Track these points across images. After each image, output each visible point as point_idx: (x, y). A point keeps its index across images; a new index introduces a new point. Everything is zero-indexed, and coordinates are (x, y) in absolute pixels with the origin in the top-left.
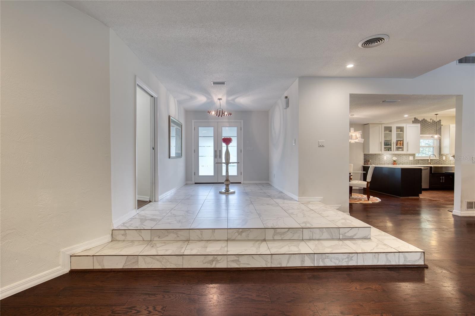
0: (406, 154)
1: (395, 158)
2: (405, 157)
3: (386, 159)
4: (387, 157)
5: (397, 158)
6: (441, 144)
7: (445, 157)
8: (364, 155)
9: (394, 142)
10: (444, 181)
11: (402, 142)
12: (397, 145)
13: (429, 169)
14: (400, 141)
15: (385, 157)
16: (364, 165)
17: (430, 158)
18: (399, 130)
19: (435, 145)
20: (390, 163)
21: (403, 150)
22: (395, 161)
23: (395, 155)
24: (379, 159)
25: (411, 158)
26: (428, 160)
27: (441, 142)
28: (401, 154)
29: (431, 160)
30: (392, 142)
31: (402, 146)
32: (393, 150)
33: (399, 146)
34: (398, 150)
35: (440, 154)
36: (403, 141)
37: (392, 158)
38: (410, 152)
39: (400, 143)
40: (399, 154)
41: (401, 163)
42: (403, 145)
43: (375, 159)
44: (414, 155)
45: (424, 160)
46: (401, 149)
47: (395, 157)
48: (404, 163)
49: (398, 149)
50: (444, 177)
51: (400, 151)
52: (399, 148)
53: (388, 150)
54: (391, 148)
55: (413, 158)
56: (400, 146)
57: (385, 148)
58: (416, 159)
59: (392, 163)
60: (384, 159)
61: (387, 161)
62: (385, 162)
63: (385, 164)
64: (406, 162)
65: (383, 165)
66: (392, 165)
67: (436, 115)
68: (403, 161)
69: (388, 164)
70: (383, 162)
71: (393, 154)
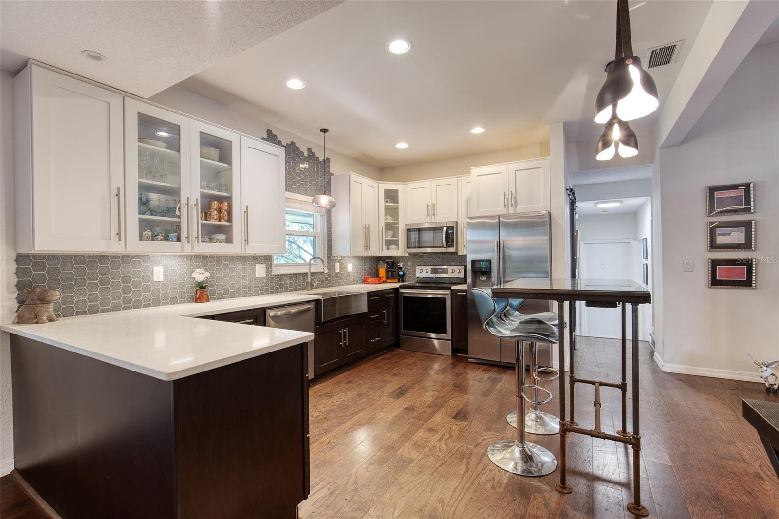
0: (244, 257)
1: (200, 275)
2: (239, 266)
3: (162, 279)
4: (166, 267)
5: (208, 274)
6: (331, 228)
7: (339, 263)
8: (20, 259)
9: (193, 202)
10: (347, 342)
11: (226, 203)
12: (206, 214)
13: (313, 311)
14: (220, 199)
15: (156, 269)
16: (21, 320)
17: (310, 269)
18: (215, 152)
19: (319, 230)
20: (182, 296)
21: (229, 240)
22: (201, 286)
23: (204, 260)
24: (126, 279)
25: (260, 271)
26: (305, 274)
27: (330, 223)
28: (225, 258)
29: (312, 274)
30: (183, 201)
31: (227, 224)
32: (188, 237)
33: (217, 223)
34: (211, 240)
35: (331, 258)
36: (229, 199)
37: (192, 272)
38: (254, 249)
39: (220, 211)
40: (218, 257)
41: (226, 292)
42: (230, 220)
43: (105, 282)
44: (267, 260)
45: (295, 274)
46: (222, 237)
47: (202, 270)
48: (238, 290)
49: (210, 233)
50: (346, 330)
51: (221, 241)
52: (219, 229)
53: (166, 238)
54: (178, 227)
55: (267, 268)
56: (220, 221)
57: (144, 225)
58: (276, 271)
59: (190, 296)
60: (155, 280)
61: (171, 285)
62: (160, 292)
63: (160, 302)
64: (245, 284)
65: (148, 307)
66: (192, 302)
67: (324, 132)
68: (234, 284)
69: (174, 301)
70: (146, 292)
71: (192, 256)
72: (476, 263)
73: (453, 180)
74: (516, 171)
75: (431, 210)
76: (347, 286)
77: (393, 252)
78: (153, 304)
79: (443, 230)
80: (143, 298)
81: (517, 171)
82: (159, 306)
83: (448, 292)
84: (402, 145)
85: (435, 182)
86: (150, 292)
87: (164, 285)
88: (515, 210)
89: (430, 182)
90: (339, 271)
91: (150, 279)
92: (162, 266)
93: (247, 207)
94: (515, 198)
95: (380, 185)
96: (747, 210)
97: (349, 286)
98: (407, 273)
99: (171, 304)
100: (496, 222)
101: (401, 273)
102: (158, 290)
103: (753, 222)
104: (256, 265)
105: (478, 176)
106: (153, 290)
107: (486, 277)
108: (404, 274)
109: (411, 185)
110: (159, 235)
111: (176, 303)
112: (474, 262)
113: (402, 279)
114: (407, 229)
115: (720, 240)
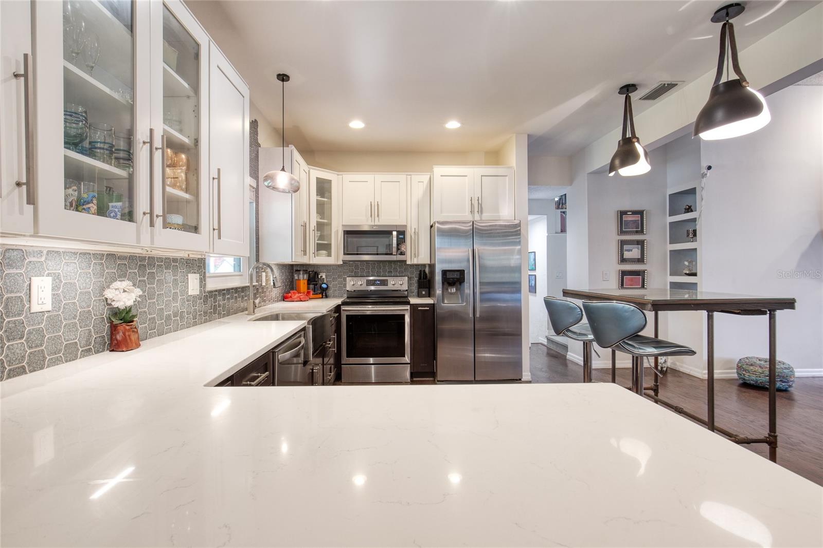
0: (174, 261)
2: (169, 277)
3: (48, 306)
4: (56, 278)
7: (264, 273)
15: (36, 282)
20: (86, 340)
22: (126, 317)
26: (237, 290)
30: (140, 134)
32: (150, 213)
35: (258, 266)
37: (103, 289)
42: (188, 190)
44: (200, 266)
45: (228, 290)
46: (179, 220)
48: (167, 321)
55: (201, 281)
57: (73, 175)
58: (211, 285)
59: (99, 339)
60: (35, 308)
61: (65, 319)
62: (44, 336)
63: (44, 358)
64: (176, 309)
65: (19, 374)
66: (103, 350)
67: (283, 80)
68: (163, 309)
69: (71, 354)
70: (14, 339)
71: (103, 255)
72: (448, 273)
73: (401, 177)
74: (482, 176)
75: (375, 209)
76: (270, 305)
77: (321, 259)
78: (29, 366)
79: (392, 234)
80: (7, 356)
81: (484, 176)
82: (42, 368)
83: (408, 307)
84: (357, 124)
85: (380, 177)
86: (21, 338)
87: (53, 320)
88: (481, 217)
89: (373, 176)
90: (265, 285)
91: (24, 306)
92: (48, 275)
93: (219, 170)
94: (481, 205)
95: (311, 171)
96: (642, 232)
97: (272, 305)
98: (330, 286)
99: (66, 361)
100: (470, 229)
101: (324, 286)
102: (40, 332)
103: (646, 241)
104: (190, 275)
105: (441, 176)
106: (30, 333)
107: (455, 289)
108: (327, 288)
109: (348, 177)
110: (92, 202)
111: (75, 358)
112: (444, 273)
113: (326, 293)
114: (344, 231)
115: (627, 255)
